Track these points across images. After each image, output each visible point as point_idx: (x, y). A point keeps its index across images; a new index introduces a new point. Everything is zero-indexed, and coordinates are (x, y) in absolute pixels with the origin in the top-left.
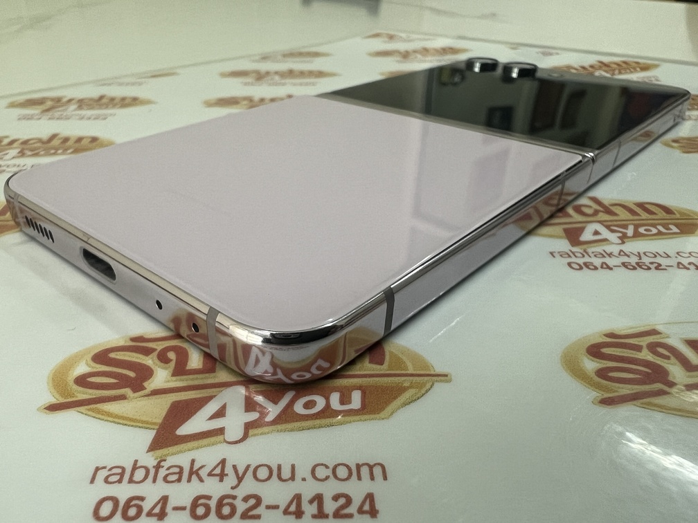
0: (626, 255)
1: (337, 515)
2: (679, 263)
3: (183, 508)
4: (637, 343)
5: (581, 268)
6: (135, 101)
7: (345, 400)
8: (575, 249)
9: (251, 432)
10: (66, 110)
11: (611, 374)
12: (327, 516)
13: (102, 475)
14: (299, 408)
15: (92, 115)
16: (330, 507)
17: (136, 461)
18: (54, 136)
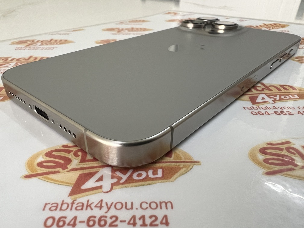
0: (276, 108)
1: (151, 225)
2: (299, 112)
3: (84, 222)
4: (281, 147)
5: (257, 114)
6: (66, 42)
7: (155, 173)
8: (254, 106)
9: (114, 187)
10: (36, 46)
11: (270, 161)
12: (146, 225)
13: (48, 206)
14: (135, 177)
15: (47, 48)
16: (148, 221)
17: (63, 201)
18: (31, 57)
